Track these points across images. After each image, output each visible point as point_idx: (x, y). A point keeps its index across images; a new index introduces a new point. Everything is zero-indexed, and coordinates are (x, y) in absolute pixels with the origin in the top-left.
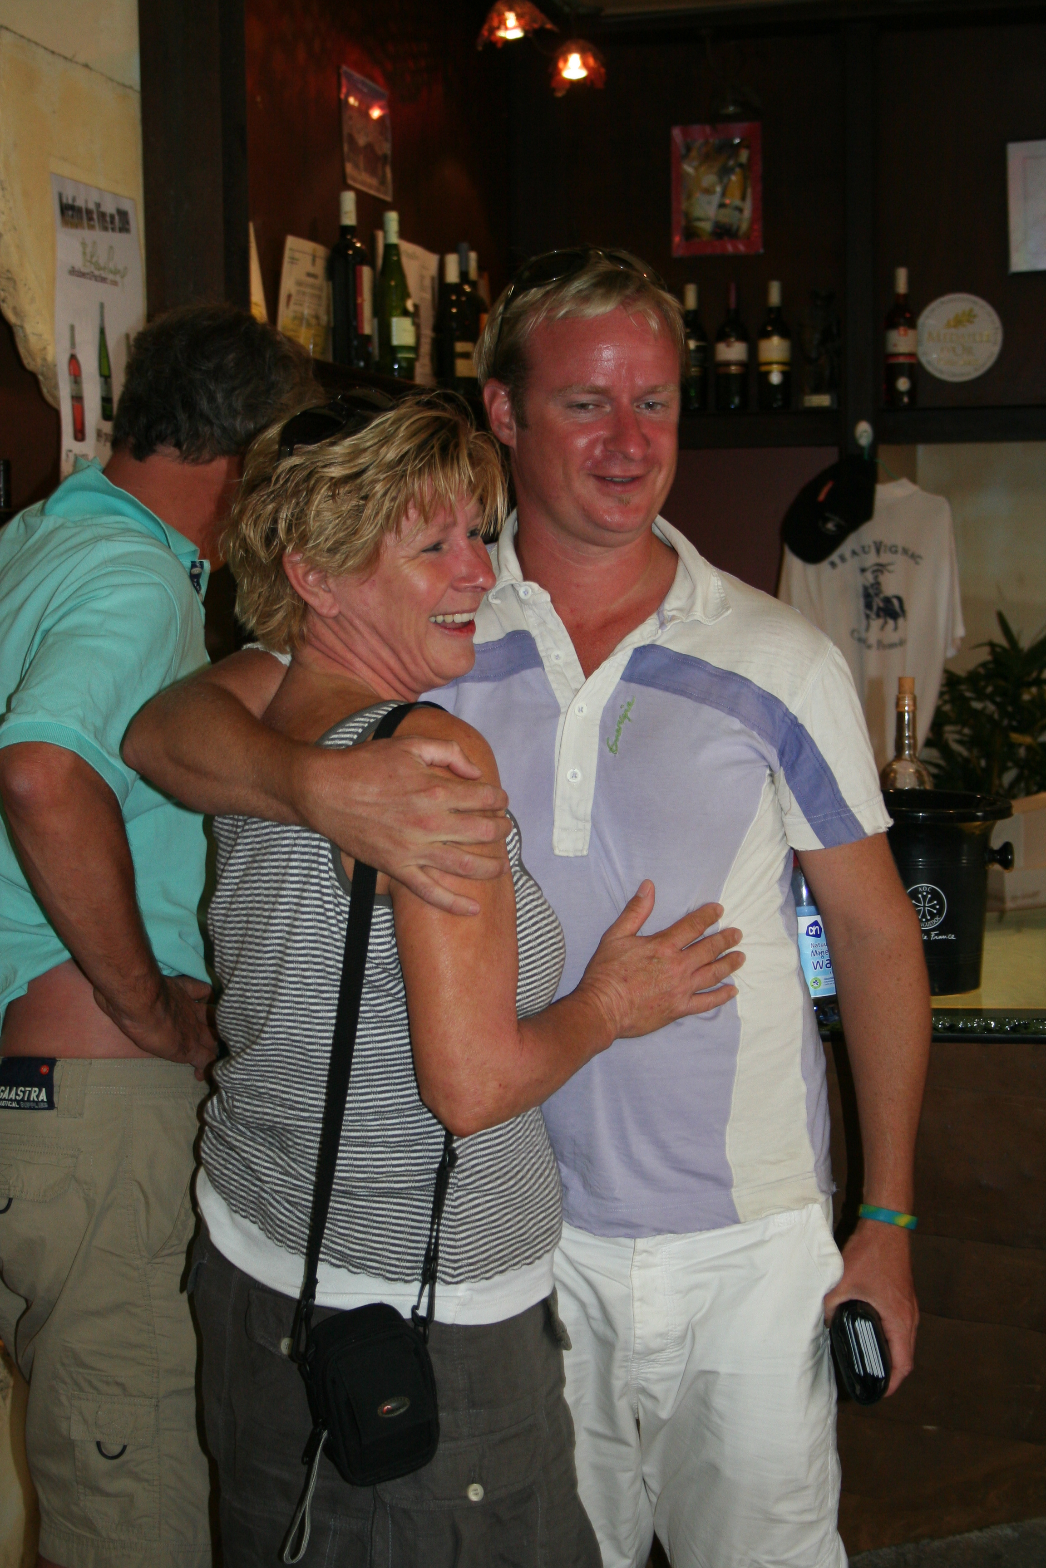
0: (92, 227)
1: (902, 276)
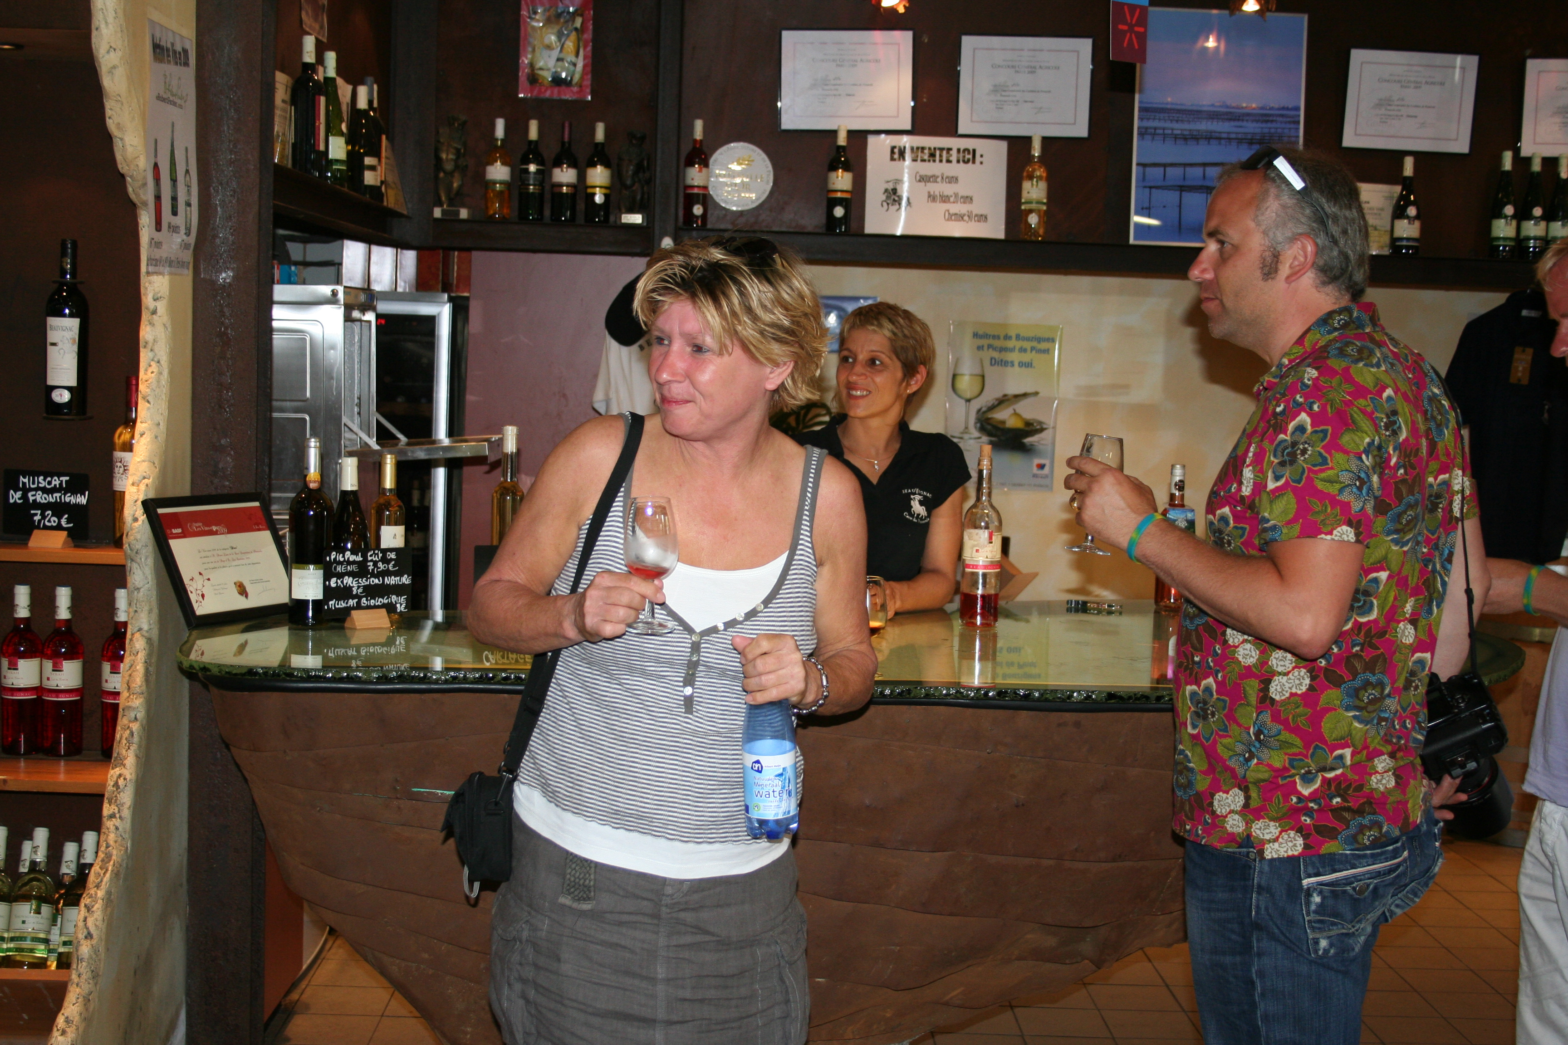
0: (169, 62)
1: (699, 126)
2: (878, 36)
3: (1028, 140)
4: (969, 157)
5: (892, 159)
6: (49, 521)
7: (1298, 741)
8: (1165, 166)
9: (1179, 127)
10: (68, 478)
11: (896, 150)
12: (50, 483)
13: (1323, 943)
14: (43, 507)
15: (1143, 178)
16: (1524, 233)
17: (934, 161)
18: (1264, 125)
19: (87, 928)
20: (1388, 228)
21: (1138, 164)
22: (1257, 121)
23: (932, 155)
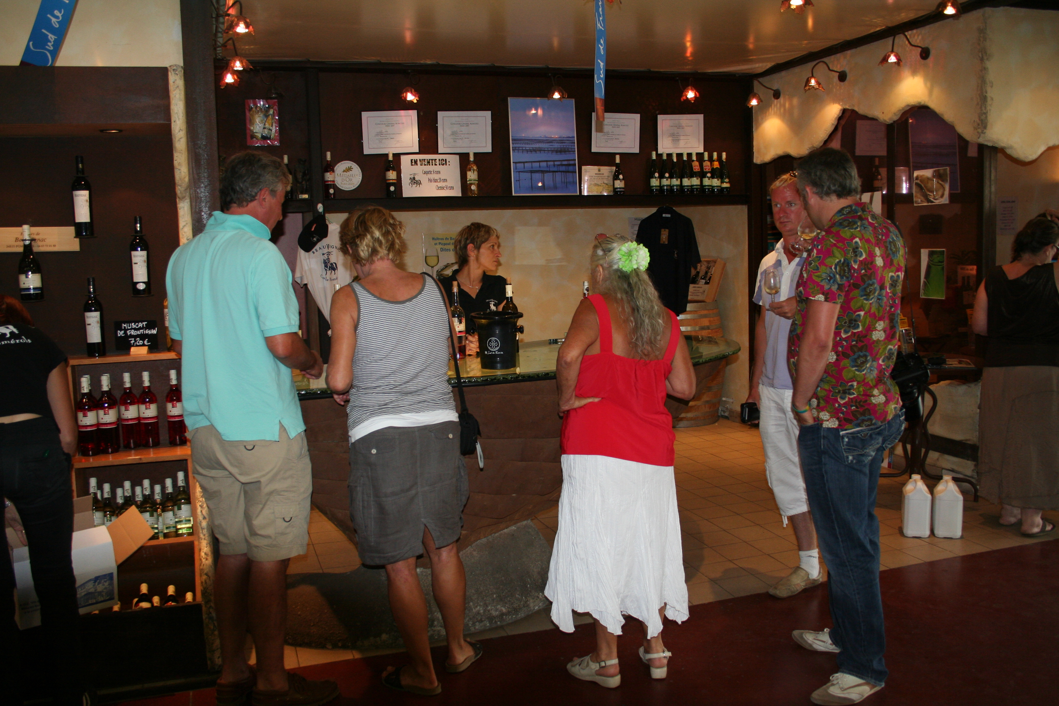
1: (329, 155)
2: (402, 113)
3: (467, 155)
4: (444, 162)
5: (412, 165)
6: (139, 343)
7: (834, 381)
8: (524, 163)
9: (528, 146)
10: (146, 323)
11: (413, 161)
12: (137, 326)
13: (850, 458)
14: (135, 337)
15: (516, 168)
16: (662, 184)
17: (430, 165)
18: (561, 144)
19: (203, 515)
20: (612, 184)
21: (513, 162)
22: (558, 143)
23: (429, 162)
